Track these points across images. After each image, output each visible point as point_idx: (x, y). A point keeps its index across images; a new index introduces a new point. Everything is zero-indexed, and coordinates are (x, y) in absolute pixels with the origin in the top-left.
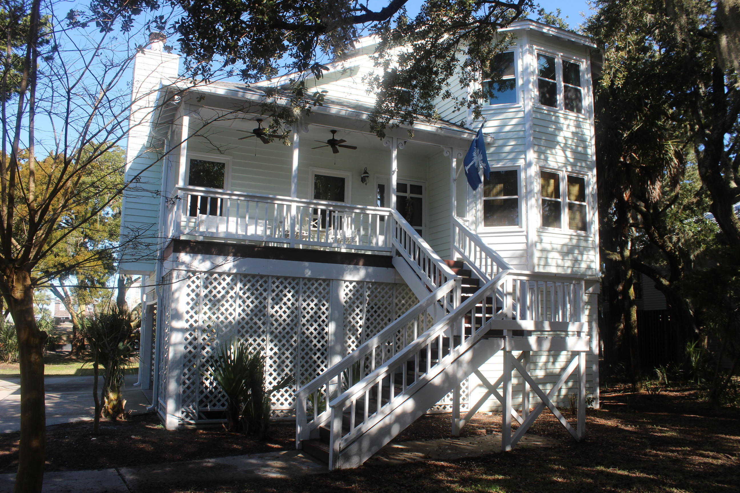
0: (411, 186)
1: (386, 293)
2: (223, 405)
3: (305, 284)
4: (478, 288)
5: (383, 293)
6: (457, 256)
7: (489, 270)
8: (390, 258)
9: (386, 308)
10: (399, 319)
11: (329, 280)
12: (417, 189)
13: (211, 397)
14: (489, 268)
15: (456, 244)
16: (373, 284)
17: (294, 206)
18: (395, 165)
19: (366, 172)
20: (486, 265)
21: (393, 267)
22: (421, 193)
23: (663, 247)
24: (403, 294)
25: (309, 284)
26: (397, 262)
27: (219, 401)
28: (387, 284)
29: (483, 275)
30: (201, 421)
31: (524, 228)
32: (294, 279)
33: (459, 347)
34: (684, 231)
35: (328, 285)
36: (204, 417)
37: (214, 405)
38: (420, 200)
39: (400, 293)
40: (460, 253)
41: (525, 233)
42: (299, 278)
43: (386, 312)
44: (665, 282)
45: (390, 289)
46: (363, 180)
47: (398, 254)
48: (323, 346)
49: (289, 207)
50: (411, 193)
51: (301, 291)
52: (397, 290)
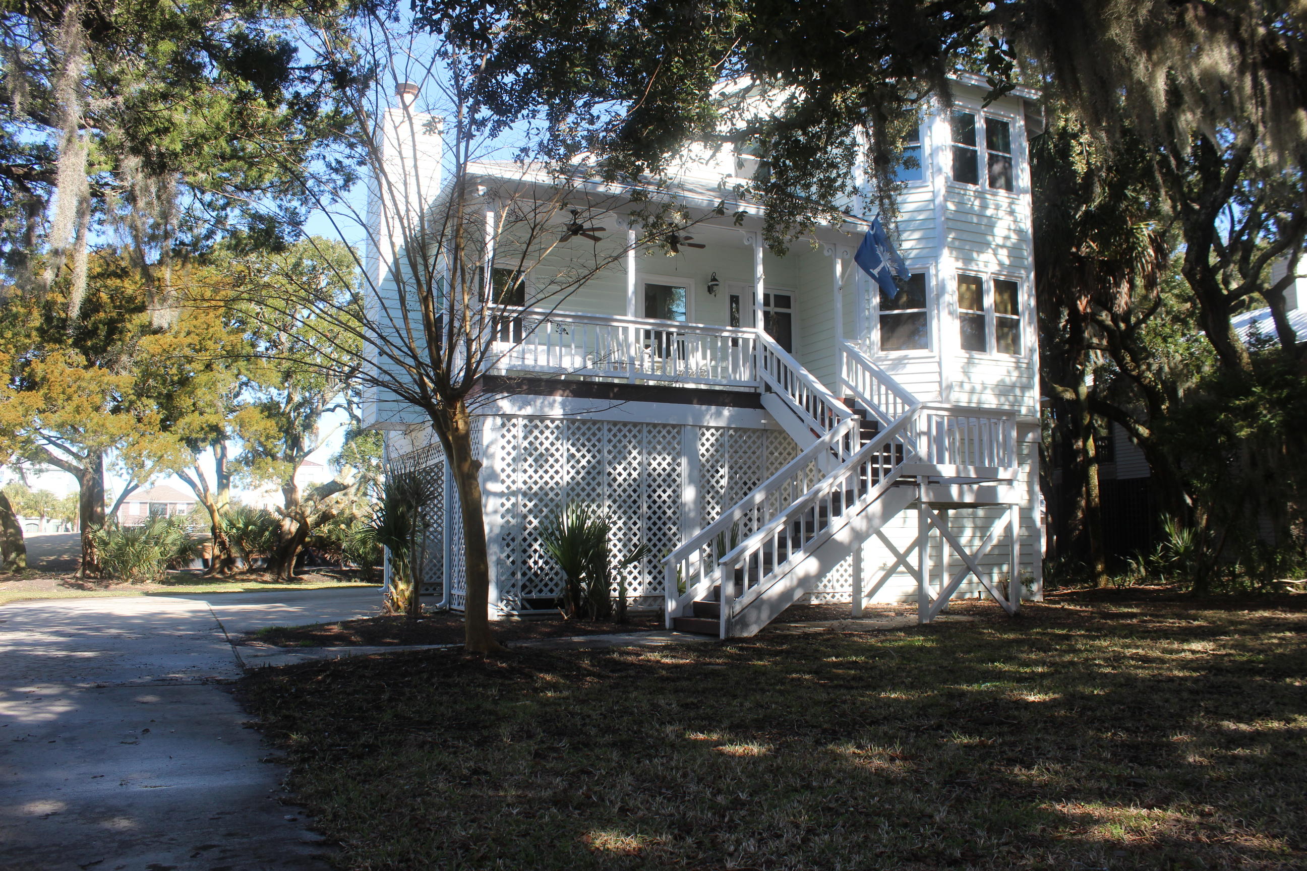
0: (776, 296)
1: (754, 442)
2: (551, 591)
3: (650, 432)
4: (877, 433)
5: (750, 442)
6: (846, 392)
7: (891, 411)
8: (757, 396)
9: (754, 463)
10: (772, 478)
11: (680, 426)
12: (783, 301)
13: (537, 581)
14: (891, 407)
15: (844, 375)
16: (736, 430)
17: (632, 328)
18: (760, 270)
19: (714, 279)
20: (887, 404)
21: (762, 407)
22: (789, 307)
23: (1138, 378)
24: (776, 443)
25: (654, 432)
26: (767, 400)
27: (546, 585)
28: (755, 431)
29: (884, 416)
30: (524, 612)
31: (936, 353)
32: (635, 425)
33: (864, 496)
34: (1168, 352)
35: (678, 433)
36: (528, 606)
37: (541, 591)
38: (789, 315)
39: (772, 443)
40: (850, 387)
41: (937, 359)
42: (642, 424)
43: (754, 468)
44: (1144, 431)
45: (758, 438)
46: (710, 289)
47: (768, 388)
48: (674, 513)
49: (625, 329)
50: (776, 306)
51: (645, 441)
52: (768, 438)
